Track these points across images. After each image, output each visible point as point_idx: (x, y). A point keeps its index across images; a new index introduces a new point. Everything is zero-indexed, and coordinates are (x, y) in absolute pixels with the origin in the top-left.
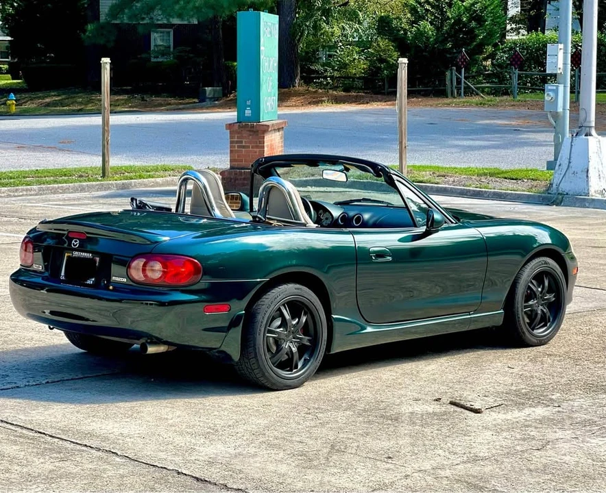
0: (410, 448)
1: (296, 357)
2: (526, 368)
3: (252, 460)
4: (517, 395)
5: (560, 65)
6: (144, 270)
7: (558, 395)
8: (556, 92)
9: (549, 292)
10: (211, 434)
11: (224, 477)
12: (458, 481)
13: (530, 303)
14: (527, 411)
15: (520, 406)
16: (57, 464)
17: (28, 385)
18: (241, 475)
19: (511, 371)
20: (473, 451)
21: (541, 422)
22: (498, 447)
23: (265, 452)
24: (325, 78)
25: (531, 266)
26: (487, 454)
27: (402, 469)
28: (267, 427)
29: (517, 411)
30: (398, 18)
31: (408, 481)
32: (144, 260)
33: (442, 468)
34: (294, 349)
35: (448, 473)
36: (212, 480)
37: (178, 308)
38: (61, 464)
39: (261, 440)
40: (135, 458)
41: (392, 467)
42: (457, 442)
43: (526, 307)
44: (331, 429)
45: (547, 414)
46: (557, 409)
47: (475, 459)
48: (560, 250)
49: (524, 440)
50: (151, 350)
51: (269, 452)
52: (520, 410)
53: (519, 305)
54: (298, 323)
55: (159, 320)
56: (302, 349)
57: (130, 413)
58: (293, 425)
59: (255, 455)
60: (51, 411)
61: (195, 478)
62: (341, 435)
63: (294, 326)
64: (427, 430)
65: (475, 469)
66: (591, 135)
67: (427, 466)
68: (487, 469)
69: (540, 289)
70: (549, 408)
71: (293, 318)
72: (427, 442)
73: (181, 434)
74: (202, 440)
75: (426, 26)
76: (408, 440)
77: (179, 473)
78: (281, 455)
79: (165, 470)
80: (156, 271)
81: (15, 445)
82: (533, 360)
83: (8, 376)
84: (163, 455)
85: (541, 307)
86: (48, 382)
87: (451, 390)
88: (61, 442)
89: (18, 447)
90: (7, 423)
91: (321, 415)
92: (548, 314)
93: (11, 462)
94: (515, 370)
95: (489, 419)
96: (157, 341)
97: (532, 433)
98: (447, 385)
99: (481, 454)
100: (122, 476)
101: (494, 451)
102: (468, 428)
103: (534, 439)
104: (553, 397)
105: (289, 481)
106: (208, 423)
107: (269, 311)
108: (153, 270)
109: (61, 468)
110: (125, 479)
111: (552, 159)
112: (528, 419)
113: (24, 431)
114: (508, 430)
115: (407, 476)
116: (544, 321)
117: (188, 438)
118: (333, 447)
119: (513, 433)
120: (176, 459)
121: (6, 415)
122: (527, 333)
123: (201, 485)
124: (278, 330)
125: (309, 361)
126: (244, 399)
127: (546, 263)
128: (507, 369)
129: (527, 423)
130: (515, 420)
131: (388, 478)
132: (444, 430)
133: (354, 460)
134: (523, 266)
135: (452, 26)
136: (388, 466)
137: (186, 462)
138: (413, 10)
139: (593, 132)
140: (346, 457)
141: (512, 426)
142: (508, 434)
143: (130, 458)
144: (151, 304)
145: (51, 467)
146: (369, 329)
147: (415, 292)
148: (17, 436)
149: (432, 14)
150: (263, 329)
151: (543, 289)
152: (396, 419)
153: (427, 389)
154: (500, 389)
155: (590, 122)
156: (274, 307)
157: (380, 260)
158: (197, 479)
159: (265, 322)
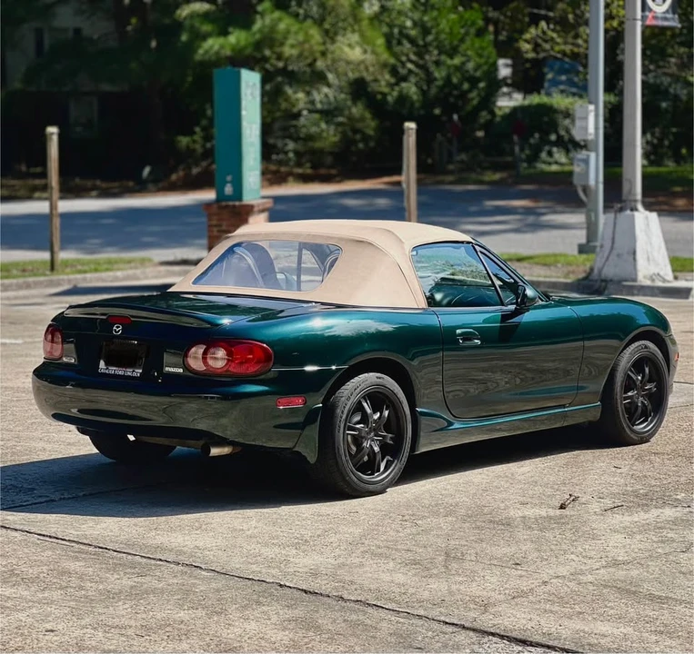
0: (536, 554)
1: (379, 457)
2: (635, 468)
3: (361, 571)
4: (637, 497)
5: (591, 129)
6: (204, 358)
7: (683, 495)
8: (586, 161)
9: (650, 381)
10: (301, 544)
11: (335, 588)
12: (605, 586)
13: (630, 394)
14: (655, 512)
15: (645, 507)
16: (136, 580)
17: (64, 499)
18: (355, 586)
19: (619, 471)
20: (610, 555)
21: (674, 523)
22: (636, 550)
23: (371, 562)
24: (286, 153)
25: (630, 351)
26: (626, 558)
27: (536, 576)
28: (363, 536)
29: (642, 513)
30: (376, 80)
31: (548, 587)
32: (205, 347)
33: (582, 573)
34: (376, 449)
35: (590, 578)
36: (323, 592)
37: (245, 402)
38: (139, 579)
39: (362, 549)
40: (224, 571)
41: (524, 573)
42: (587, 547)
43: (626, 399)
44: (438, 536)
45: (678, 514)
46: (688, 509)
47: (616, 564)
48: (662, 332)
49: (663, 542)
50: (215, 451)
51: (375, 561)
52: (646, 512)
53: (618, 397)
54: (379, 418)
55: (223, 416)
56: (385, 448)
57: (197, 524)
58: (392, 533)
59: (361, 565)
60: (104, 525)
61: (302, 590)
62: (452, 542)
63: (375, 421)
64: (548, 535)
65: (621, 574)
66: (637, 210)
67: (563, 571)
68: (634, 573)
69: (640, 378)
70: (678, 509)
71: (375, 412)
72: (553, 547)
73: (266, 545)
74: (294, 551)
75: (411, 88)
76: (529, 546)
77: (281, 586)
78: (391, 564)
79: (264, 584)
80: (219, 359)
81: (78, 561)
82: (640, 458)
83: (34, 489)
84: (254, 567)
85: (641, 399)
86: (84, 495)
87: (558, 493)
88: (130, 557)
89: (82, 564)
90: (57, 538)
91: (420, 522)
92: (650, 407)
93: (81, 578)
94: (624, 470)
95: (614, 521)
96: (221, 442)
97: (669, 535)
98: (552, 488)
99: (620, 558)
100: (218, 590)
101: (634, 555)
102: (595, 531)
103: (673, 541)
104: (678, 497)
105: (411, 591)
106: (293, 533)
107: (349, 403)
108: (215, 358)
109: (142, 584)
110: (222, 593)
111: (583, 241)
112: (658, 520)
113: (82, 547)
114: (640, 532)
115: (545, 583)
116: (645, 415)
117: (277, 550)
118: (447, 555)
119: (646, 535)
120: (273, 572)
121: (53, 530)
122: (627, 430)
123: (313, 597)
124: (358, 426)
125: (392, 462)
126: (323, 508)
127: (646, 347)
128: (614, 469)
129: (659, 525)
130: (644, 522)
131: (525, 585)
132: (568, 534)
133: (478, 567)
134: (622, 352)
135: (441, 88)
136: (520, 572)
137: (285, 574)
138: (394, 71)
139: (640, 207)
140: (467, 565)
141: (644, 528)
142: (641, 536)
143: (218, 572)
144: (212, 398)
145: (130, 583)
146: (456, 426)
147: (489, 384)
148: (76, 552)
149: (416, 75)
150: (342, 426)
151: (643, 378)
152: (508, 523)
153: (531, 492)
154: (615, 489)
155: (635, 195)
156: (354, 399)
157: (468, 343)
158: (306, 592)
159: (344, 417)
